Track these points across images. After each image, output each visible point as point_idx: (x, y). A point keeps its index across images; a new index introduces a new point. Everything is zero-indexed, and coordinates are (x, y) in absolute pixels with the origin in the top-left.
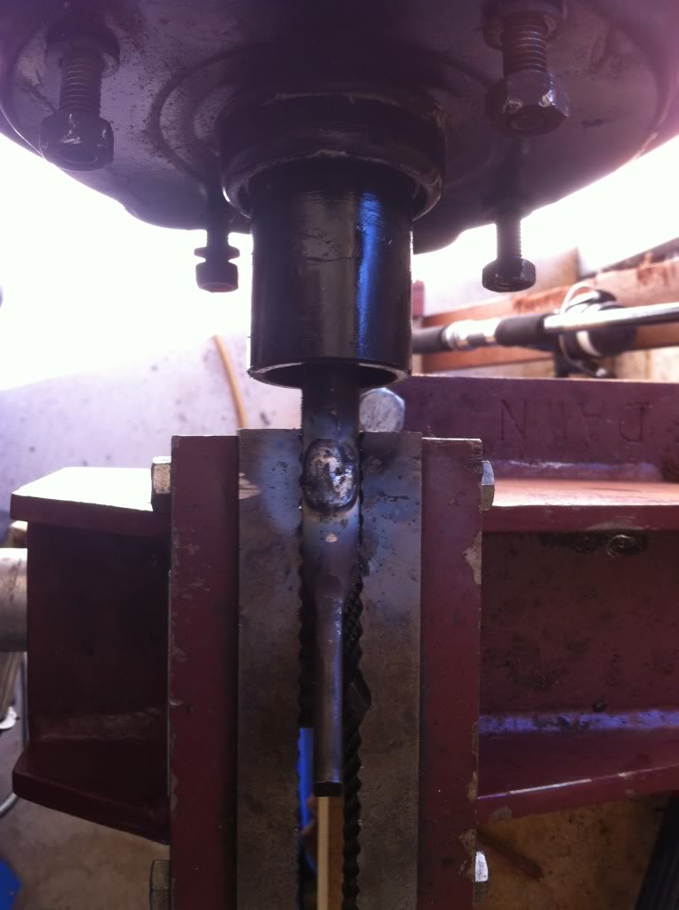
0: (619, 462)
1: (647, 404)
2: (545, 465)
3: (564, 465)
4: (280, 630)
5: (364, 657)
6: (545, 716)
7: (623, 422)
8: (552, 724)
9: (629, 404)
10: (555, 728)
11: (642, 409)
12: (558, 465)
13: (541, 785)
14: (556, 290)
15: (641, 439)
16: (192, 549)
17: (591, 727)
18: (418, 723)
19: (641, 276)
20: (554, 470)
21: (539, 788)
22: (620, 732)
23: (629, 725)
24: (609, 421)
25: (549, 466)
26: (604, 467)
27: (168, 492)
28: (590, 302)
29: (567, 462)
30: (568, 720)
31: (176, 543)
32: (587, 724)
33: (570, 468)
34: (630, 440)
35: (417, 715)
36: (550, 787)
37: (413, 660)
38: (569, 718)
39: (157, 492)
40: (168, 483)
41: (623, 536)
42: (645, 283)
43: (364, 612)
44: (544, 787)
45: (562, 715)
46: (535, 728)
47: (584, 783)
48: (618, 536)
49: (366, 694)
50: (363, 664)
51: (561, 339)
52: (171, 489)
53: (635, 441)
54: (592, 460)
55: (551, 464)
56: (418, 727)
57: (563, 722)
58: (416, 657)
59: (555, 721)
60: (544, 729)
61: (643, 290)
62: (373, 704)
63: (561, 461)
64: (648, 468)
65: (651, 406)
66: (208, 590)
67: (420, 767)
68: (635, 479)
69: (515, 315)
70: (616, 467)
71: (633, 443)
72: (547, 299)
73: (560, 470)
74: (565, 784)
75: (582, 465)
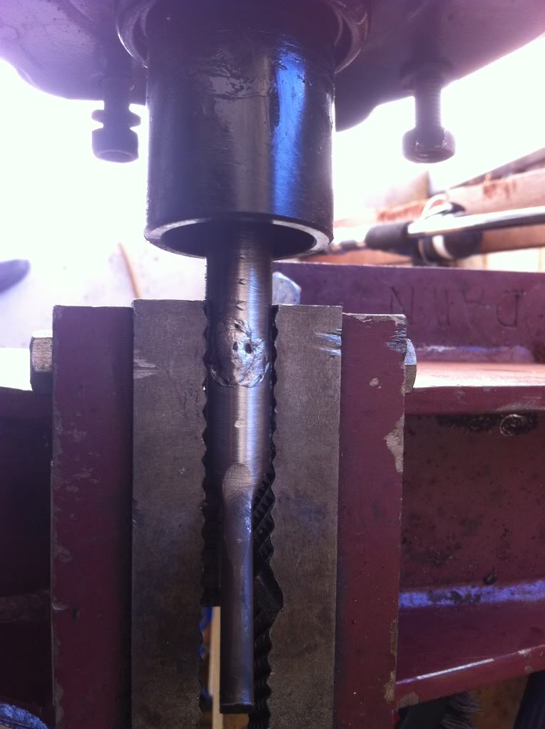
0: (496, 345)
1: (522, 291)
2: (430, 349)
3: (447, 348)
4: (180, 526)
5: (276, 554)
6: (439, 591)
7: (500, 309)
8: (447, 598)
9: (507, 292)
10: (448, 602)
11: (517, 297)
12: (441, 349)
13: (447, 669)
14: (414, 204)
15: (515, 323)
16: (78, 435)
17: (483, 600)
18: (334, 624)
19: (487, 191)
20: (438, 352)
21: (445, 671)
22: (510, 604)
23: (517, 597)
24: (488, 307)
25: (433, 350)
26: (484, 350)
27: (49, 369)
28: (444, 213)
29: (450, 346)
30: (461, 593)
31: (58, 428)
32: (478, 597)
33: (452, 351)
34: (505, 325)
35: (333, 615)
36: (455, 669)
37: (329, 556)
38: (462, 591)
39: (37, 369)
40: (50, 361)
41: (515, 416)
42: (490, 197)
43: (276, 505)
44: (450, 670)
45: (455, 589)
46: (430, 603)
47: (487, 664)
48: (511, 416)
49: (278, 595)
50: (275, 561)
51: (421, 244)
52: (52, 366)
53: (511, 326)
54: (471, 344)
55: (435, 347)
56: (334, 630)
57: (456, 596)
58: (333, 554)
59: (449, 595)
60: (438, 603)
61: (488, 203)
62: (285, 605)
63: (445, 346)
64: (520, 350)
65: (525, 294)
66: (96, 481)
67: (336, 669)
68: (510, 361)
69: (381, 224)
70: (494, 350)
71: (509, 328)
72: (406, 212)
73: (443, 353)
74: (469, 666)
75: (462, 348)
